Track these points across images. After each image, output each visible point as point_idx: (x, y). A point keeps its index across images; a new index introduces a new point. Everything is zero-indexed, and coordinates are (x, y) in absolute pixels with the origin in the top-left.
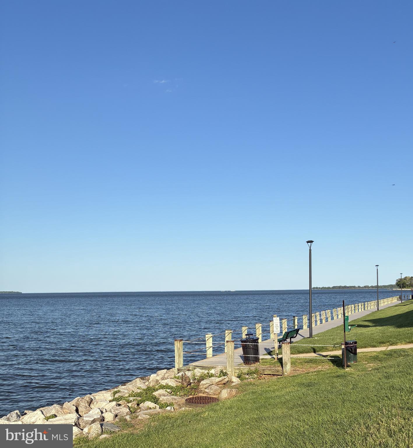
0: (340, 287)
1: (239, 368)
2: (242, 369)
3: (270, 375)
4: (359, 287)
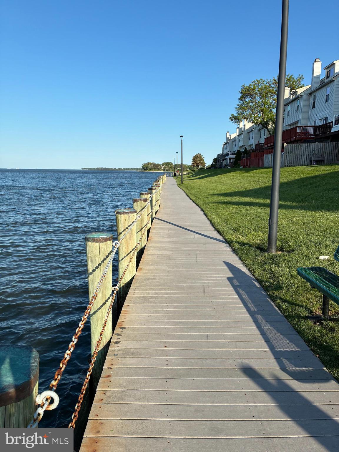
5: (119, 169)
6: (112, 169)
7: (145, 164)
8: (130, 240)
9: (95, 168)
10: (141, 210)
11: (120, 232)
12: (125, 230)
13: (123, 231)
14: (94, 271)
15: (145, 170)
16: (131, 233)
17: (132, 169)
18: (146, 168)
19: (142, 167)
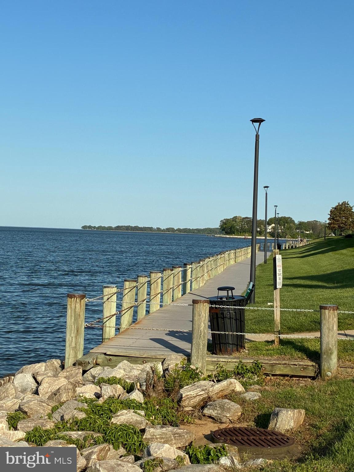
0: (128, 228)
1: (215, 360)
2: (223, 363)
3: (287, 376)
4: (159, 229)
5: (168, 230)
6: (151, 229)
7: (227, 220)
8: (157, 288)
9: (114, 226)
10: (168, 277)
11: (152, 283)
12: (154, 282)
13: (153, 283)
14: (140, 288)
15: (227, 233)
16: (157, 284)
17: (199, 231)
18: (231, 228)
19: (221, 226)
